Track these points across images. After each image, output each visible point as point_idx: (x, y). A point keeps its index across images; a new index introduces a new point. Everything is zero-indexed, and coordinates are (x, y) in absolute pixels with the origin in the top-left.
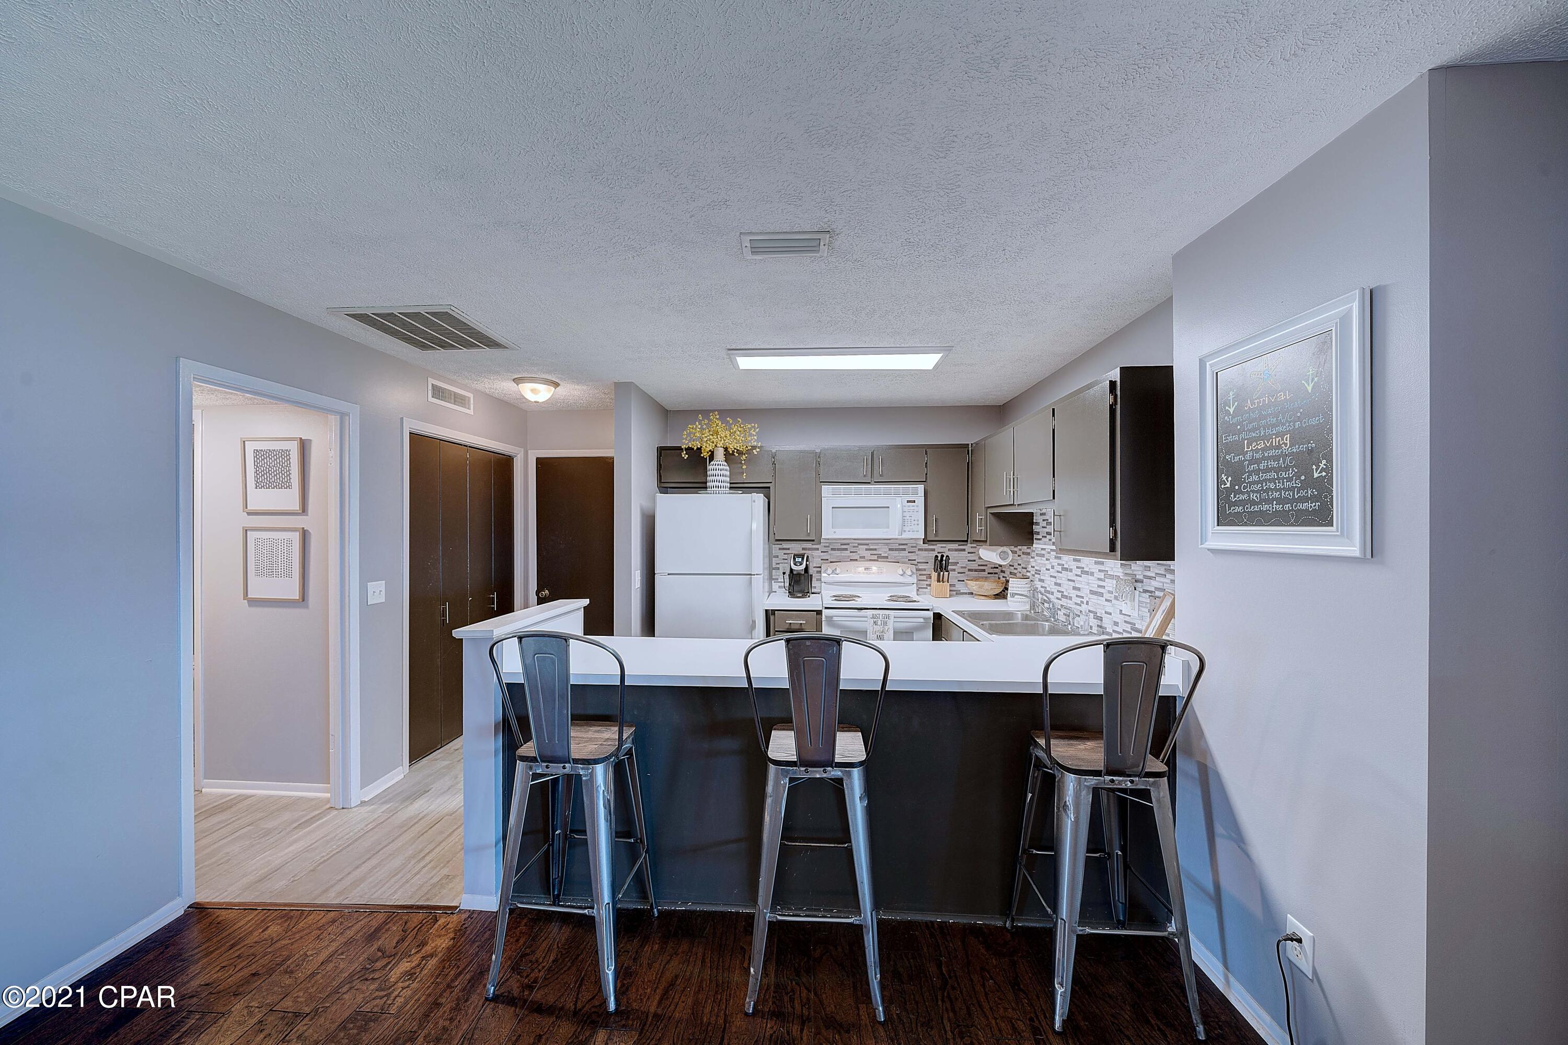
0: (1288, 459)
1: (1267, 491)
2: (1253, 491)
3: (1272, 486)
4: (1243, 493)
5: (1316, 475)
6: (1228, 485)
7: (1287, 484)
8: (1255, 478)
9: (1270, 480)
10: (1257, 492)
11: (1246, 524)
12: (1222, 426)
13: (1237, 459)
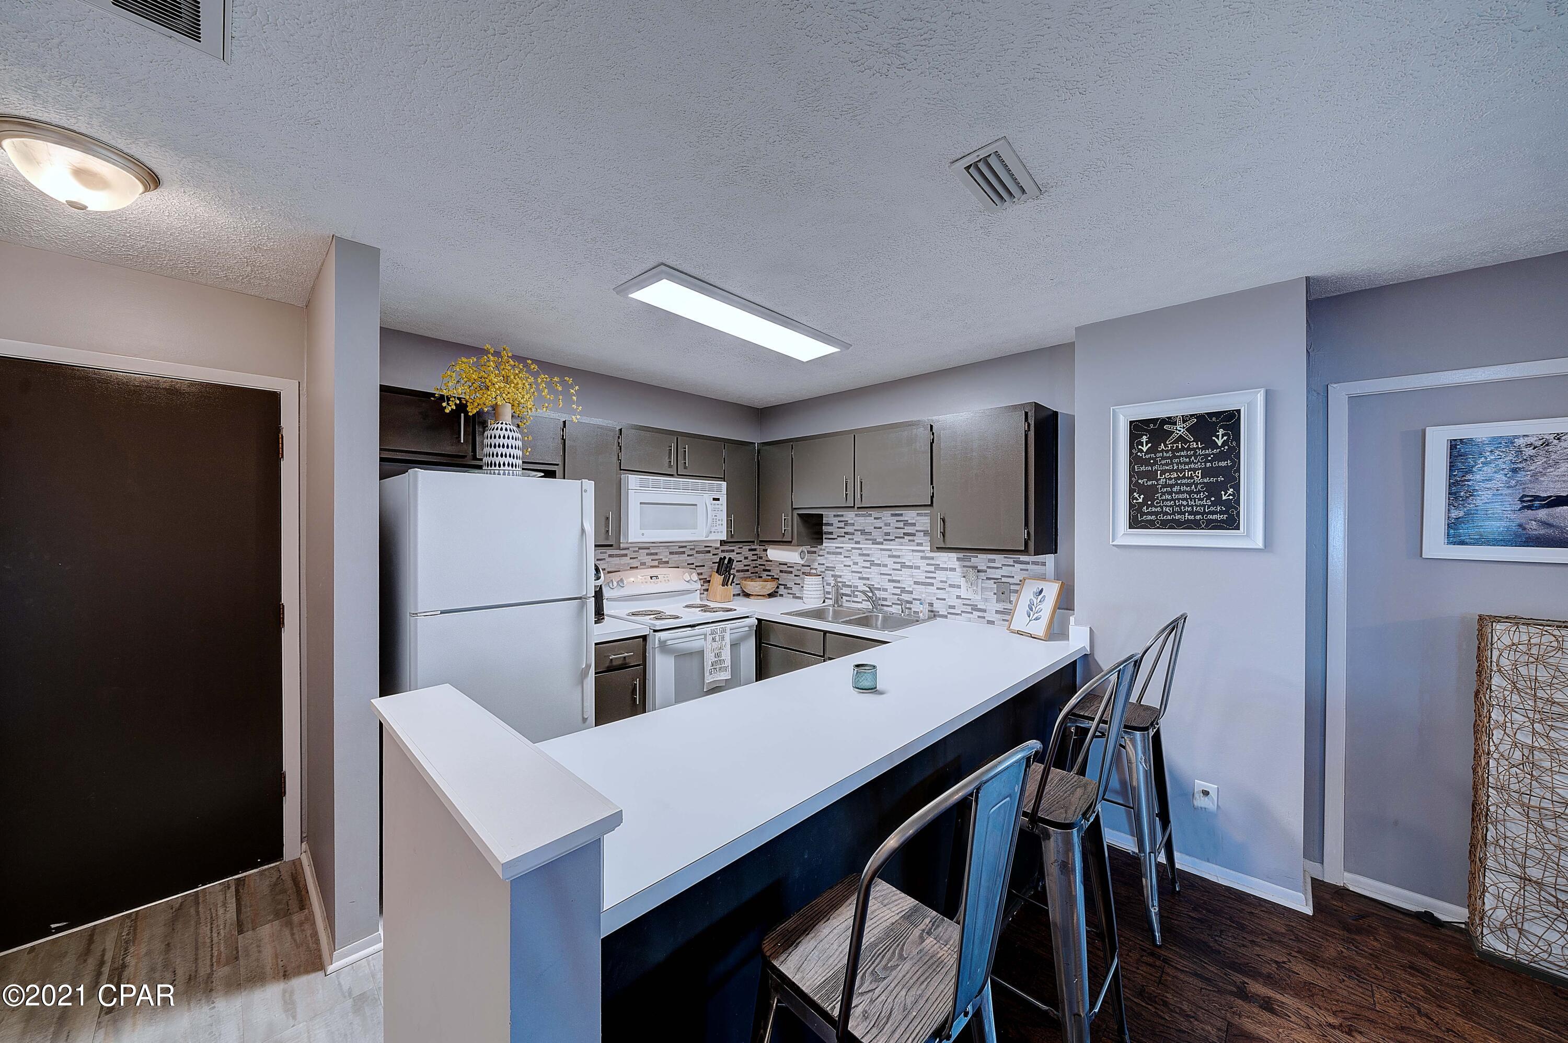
0: (1199, 487)
1: (1180, 506)
2: (1166, 506)
3: (1185, 503)
4: (1156, 507)
5: (1224, 498)
6: (1141, 500)
7: (1198, 503)
8: (1169, 497)
9: (1183, 500)
10: (1171, 506)
11: (1158, 528)
12: (1134, 459)
13: (1150, 483)
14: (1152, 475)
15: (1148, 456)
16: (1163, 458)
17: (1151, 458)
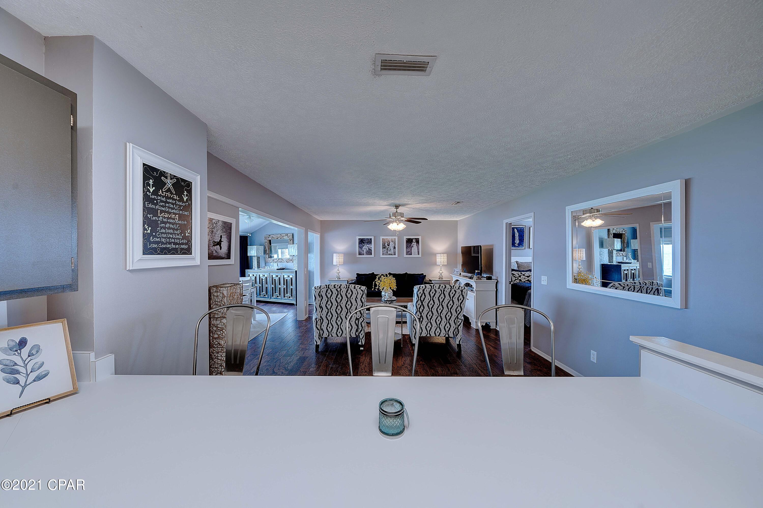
0: (178, 225)
1: (169, 238)
2: (163, 238)
3: (171, 236)
4: (158, 238)
5: (187, 235)
6: (149, 232)
7: (177, 237)
8: (163, 231)
9: (170, 234)
10: (165, 238)
11: (159, 254)
12: (146, 198)
13: (154, 218)
14: (154, 212)
15: (153, 197)
16: (162, 201)
17: (154, 199)
